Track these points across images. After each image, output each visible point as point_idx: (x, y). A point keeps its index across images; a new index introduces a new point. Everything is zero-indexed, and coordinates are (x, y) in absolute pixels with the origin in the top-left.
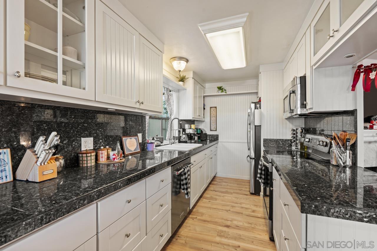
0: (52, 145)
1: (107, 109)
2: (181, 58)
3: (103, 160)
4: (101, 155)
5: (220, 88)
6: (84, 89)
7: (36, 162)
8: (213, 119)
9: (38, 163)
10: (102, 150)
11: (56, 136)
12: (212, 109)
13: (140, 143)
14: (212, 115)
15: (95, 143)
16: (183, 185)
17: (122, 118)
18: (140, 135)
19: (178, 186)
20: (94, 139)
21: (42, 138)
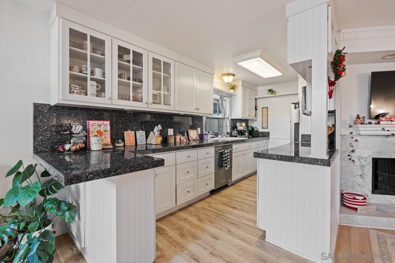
0: (159, 130)
1: (180, 114)
2: (229, 74)
3: (178, 140)
4: (177, 138)
5: (270, 91)
6: (170, 105)
7: (154, 136)
8: (265, 118)
9: (155, 137)
10: (177, 135)
11: (160, 126)
12: (264, 109)
13: (199, 135)
14: (264, 114)
15: (174, 132)
16: (224, 161)
17: (190, 119)
18: (199, 129)
19: (221, 162)
20: (174, 130)
21: (156, 127)
